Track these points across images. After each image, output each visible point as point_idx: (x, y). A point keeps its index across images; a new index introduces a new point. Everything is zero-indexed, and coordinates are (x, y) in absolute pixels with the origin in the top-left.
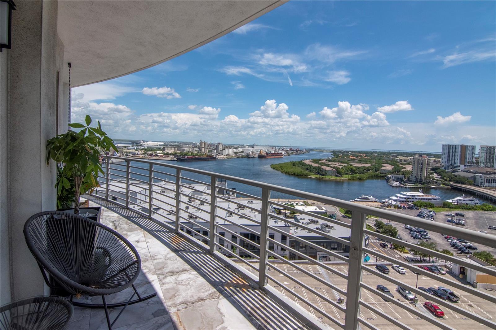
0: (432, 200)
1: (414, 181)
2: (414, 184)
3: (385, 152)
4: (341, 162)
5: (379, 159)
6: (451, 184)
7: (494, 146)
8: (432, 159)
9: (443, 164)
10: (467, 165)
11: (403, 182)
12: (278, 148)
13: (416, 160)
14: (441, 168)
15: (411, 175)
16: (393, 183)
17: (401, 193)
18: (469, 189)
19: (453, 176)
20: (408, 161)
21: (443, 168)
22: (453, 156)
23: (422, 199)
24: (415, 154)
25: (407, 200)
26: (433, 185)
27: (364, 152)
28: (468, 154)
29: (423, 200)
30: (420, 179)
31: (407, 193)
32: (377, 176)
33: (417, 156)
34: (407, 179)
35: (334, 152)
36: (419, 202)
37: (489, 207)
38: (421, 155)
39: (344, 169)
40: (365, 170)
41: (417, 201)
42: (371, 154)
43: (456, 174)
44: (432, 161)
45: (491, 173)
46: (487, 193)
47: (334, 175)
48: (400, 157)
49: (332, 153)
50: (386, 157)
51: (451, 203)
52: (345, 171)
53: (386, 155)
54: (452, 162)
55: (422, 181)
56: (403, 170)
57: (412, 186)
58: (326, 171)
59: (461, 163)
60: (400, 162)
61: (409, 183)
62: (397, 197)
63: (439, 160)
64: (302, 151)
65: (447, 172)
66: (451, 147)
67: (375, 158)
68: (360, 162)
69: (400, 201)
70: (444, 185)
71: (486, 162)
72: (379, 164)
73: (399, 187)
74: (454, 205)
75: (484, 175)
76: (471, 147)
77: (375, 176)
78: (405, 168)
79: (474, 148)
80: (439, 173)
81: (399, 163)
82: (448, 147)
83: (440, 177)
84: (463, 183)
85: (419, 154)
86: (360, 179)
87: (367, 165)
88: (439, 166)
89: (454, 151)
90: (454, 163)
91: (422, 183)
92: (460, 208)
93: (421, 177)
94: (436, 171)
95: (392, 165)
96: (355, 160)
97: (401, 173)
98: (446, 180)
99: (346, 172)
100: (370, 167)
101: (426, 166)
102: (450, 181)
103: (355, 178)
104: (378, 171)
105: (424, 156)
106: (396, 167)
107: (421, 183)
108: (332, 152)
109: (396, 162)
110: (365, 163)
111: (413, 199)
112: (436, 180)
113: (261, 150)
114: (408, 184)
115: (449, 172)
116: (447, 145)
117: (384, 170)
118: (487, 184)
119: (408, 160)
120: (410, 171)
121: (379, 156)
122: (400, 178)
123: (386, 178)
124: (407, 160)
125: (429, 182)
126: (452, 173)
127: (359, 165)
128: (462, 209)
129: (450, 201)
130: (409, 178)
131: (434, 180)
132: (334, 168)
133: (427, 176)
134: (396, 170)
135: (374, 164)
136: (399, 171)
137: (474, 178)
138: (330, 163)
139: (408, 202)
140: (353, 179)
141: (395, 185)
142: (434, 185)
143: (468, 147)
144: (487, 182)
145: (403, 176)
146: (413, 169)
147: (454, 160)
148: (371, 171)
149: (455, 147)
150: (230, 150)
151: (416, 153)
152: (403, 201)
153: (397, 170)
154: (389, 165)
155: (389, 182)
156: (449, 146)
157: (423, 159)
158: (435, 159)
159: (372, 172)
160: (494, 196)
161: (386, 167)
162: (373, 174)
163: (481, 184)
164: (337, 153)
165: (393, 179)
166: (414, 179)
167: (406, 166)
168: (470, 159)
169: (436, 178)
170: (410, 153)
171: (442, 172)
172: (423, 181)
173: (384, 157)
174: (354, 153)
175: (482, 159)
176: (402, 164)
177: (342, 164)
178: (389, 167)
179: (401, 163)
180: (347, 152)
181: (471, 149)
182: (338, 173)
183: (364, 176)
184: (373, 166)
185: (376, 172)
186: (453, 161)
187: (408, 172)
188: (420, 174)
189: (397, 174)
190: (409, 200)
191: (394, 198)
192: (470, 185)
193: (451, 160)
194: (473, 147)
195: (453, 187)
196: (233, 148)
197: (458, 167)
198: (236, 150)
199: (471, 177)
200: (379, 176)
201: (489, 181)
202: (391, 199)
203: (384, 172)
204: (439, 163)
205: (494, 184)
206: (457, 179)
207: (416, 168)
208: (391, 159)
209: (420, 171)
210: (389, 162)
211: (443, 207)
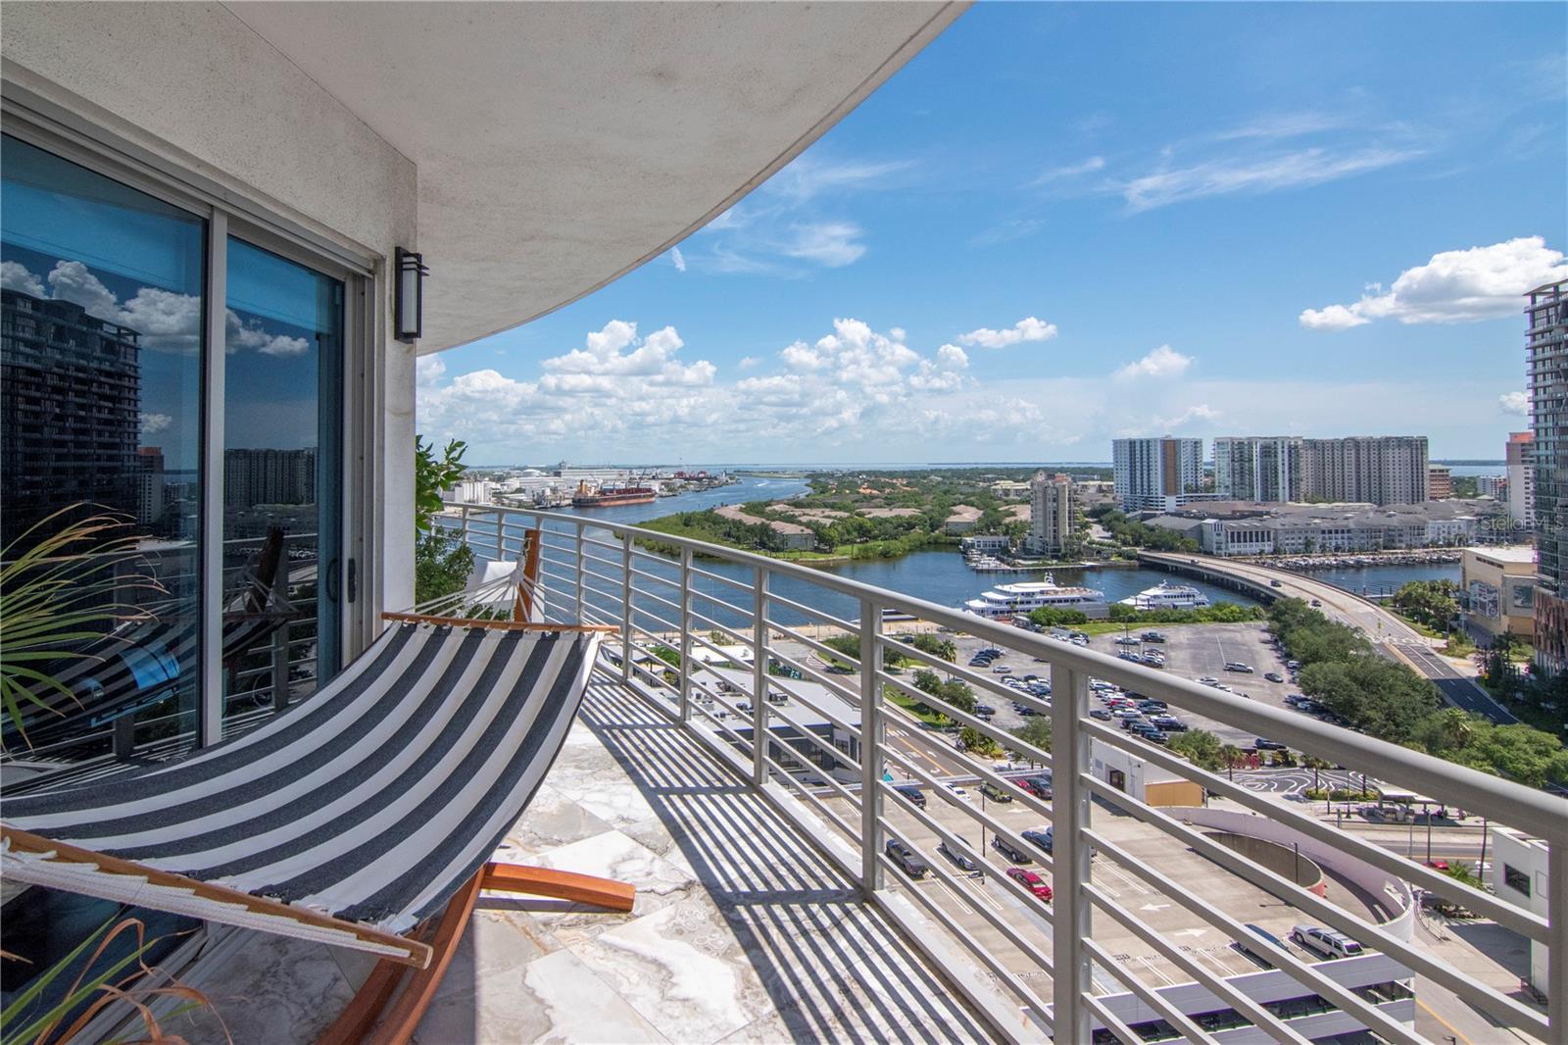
0: (1082, 603)
1: (1037, 551)
2: (1038, 559)
3: (964, 471)
4: (833, 507)
5: (946, 493)
6: (1139, 552)
7: (1249, 438)
8: (1092, 483)
9: (1120, 497)
10: (1185, 497)
11: (1008, 556)
12: (641, 472)
13: (1041, 489)
14: (1114, 509)
15: (1030, 534)
16: (980, 562)
17: (997, 587)
18: (1183, 563)
19: (1143, 531)
20: (1025, 493)
21: (1121, 510)
22: (1145, 472)
23: (1053, 601)
25: (1011, 607)
26: (1089, 560)
27: (904, 472)
28: (1183, 464)
29: (1056, 604)
30: (1055, 545)
32: (936, 543)
33: (1040, 478)
34: (1019, 546)
35: (816, 478)
36: (1045, 610)
37: (1232, 612)
38: (1051, 473)
39: (840, 528)
40: (899, 526)
41: (1039, 609)
42: (925, 478)
43: (1150, 522)
44: (1092, 491)
45: (1243, 516)
46: (1230, 571)
47: (810, 547)
48: (1004, 482)
49: (809, 481)
50: (964, 484)
51: (1131, 608)
52: (842, 535)
53: (967, 478)
54: (1142, 490)
55: (1059, 551)
56: (1007, 520)
57: (1037, 565)
58: (785, 539)
59: (1167, 492)
60: (1004, 497)
61: (1025, 559)
62: (983, 599)
63: (1110, 485)
64: (716, 478)
65: (1129, 519)
66: (1138, 444)
67: (934, 489)
68: (889, 502)
69: (995, 612)
70: (1120, 559)
71: (1234, 484)
72: (942, 506)
73: (995, 570)
74: (1140, 611)
75: (1226, 522)
76: (1189, 444)
77: (930, 543)
78: (1014, 514)
79: (1197, 444)
80: (1107, 524)
81: (1000, 499)
82: (1128, 445)
83: (1109, 534)
84: (1171, 549)
85: (1047, 470)
86: (886, 556)
87: (907, 513)
88: (1109, 504)
89: (1145, 456)
90: (1149, 490)
91: (1060, 554)
92: (1155, 620)
93: (1054, 537)
95: (978, 508)
96: (873, 497)
97: (1002, 529)
98: (1125, 543)
99: (846, 537)
100: (916, 517)
101: (1067, 505)
102: (1137, 544)
103: (871, 554)
104: (940, 526)
105: (1061, 477)
106: (990, 511)
107: (1056, 555)
108: (807, 477)
109: (991, 498)
110: (903, 507)
111: (1029, 602)
112: (1097, 543)
113: (582, 481)
114: (1020, 561)
115: (1134, 518)
116: (1125, 441)
117: (957, 524)
118: (1234, 548)
119: (1027, 490)
120: (1026, 521)
121: (944, 483)
122: (1000, 546)
123: (962, 548)
124: (1023, 490)
125: (1079, 552)
126: (1142, 520)
127: (884, 513)
128: (1162, 621)
129: (1130, 601)
130: (1024, 544)
131: (1094, 545)
132: (808, 525)
133: (1073, 534)
135: (929, 507)
136: (996, 525)
137: (1199, 532)
138: (797, 512)
139: (1016, 612)
140: (865, 557)
141: (985, 567)
142: (1095, 560)
143: (1182, 445)
144: (1233, 541)
145: (1009, 537)
146: (1033, 517)
147: (1149, 482)
148: (917, 529)
149: (1149, 446)
150: (479, 486)
151: (1039, 469)
152: (999, 612)
153: (989, 524)
154: (970, 508)
155: (969, 560)
156: (1132, 443)
157: (1057, 485)
158: (1099, 482)
159: (921, 532)
161: (961, 514)
162: (925, 539)
163: (1219, 548)
164: (822, 479)
165: (980, 550)
166: (1037, 547)
167: (1018, 508)
168: (1190, 478)
169: (1097, 540)
171: (1117, 519)
172: (1063, 551)
173: (959, 484)
174: (876, 478)
175: (1223, 477)
176: (1007, 503)
177: (834, 514)
178: (969, 515)
179: (1006, 501)
180: (852, 474)
181: (1189, 448)
182: (821, 540)
183: (896, 545)
184: (924, 513)
185: (932, 532)
186: (1145, 487)
187: (1021, 527)
188: (1051, 528)
189: (992, 534)
190: (1018, 607)
191: (977, 604)
192: (1190, 551)
193: (1138, 483)
195: (1144, 561)
196: (490, 480)
197: (1159, 504)
198: (498, 486)
199: (1191, 530)
200: (942, 543)
201: (1238, 537)
202: (969, 608)
203: (954, 529)
204: (1111, 496)
205: (1251, 546)
206: (1154, 538)
207: (1040, 513)
208: (977, 491)
209: (1052, 521)
210: (972, 498)
211: (1111, 621)
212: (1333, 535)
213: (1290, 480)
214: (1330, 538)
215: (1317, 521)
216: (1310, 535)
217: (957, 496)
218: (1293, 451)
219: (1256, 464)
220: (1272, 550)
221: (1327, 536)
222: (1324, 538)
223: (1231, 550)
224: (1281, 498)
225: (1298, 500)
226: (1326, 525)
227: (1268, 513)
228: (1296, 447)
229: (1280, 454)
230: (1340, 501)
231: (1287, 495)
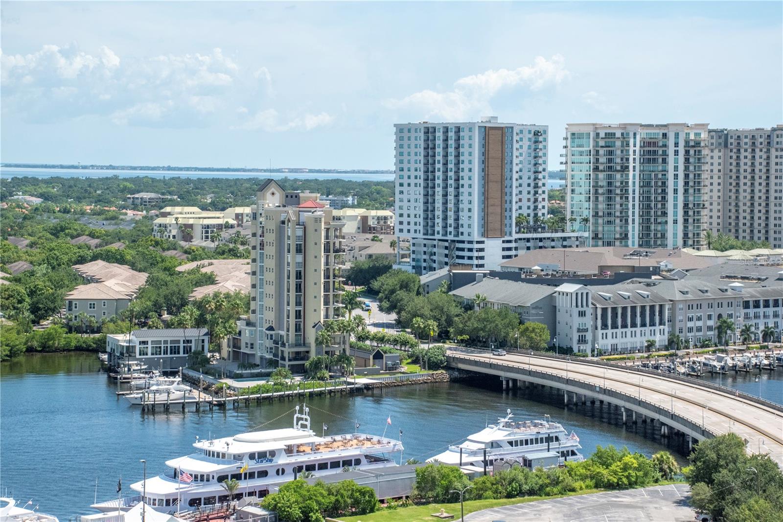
0: (365, 466)
1: (262, 358)
2: (268, 375)
3: (90, 182)
5: (56, 232)
6: (449, 353)
7: (624, 126)
8: (349, 212)
10: (516, 241)
11: (206, 373)
13: (272, 225)
14: (395, 267)
15: (249, 324)
16: (146, 387)
17: (197, 445)
18: (530, 373)
19: (454, 310)
20: (225, 234)
21: (406, 267)
23: (310, 468)
24: (264, 185)
25: (231, 488)
26: (362, 375)
28: (515, 176)
29: (317, 474)
30: (297, 345)
31: (229, 440)
33: (272, 201)
34: (225, 350)
36: (298, 488)
37: (625, 468)
38: (292, 192)
41: (287, 488)
43: (466, 292)
44: (350, 228)
45: (619, 278)
48: (178, 209)
50: (95, 213)
51: (454, 469)
53: (98, 201)
54: (445, 227)
55: (305, 356)
56: (200, 293)
57: (258, 390)
59: (486, 231)
60: (183, 243)
61: (240, 378)
62: (175, 475)
63: (385, 218)
65: (427, 285)
66: (439, 135)
67: (28, 222)
69: (194, 502)
70: (416, 368)
71: (596, 215)
72: (54, 264)
73: (183, 405)
74: (471, 477)
75: (593, 290)
76: (527, 136)
77: (30, 350)
78: (210, 280)
79: (538, 136)
80: (387, 298)
82: (422, 135)
83: (393, 317)
84: (503, 344)
85: (282, 185)
88: (385, 257)
89: (451, 159)
90: (457, 228)
91: (307, 364)
92: (497, 494)
93: (298, 329)
94: (376, 285)
95: (133, 266)
97: (189, 314)
98: (423, 335)
101: (323, 260)
102: (443, 336)
104: (54, 310)
105: (307, 199)
106: (162, 276)
107: (300, 365)
109: (157, 243)
111: (263, 474)
112: (374, 338)
115: (436, 283)
116: (416, 128)
117: (92, 304)
118: (606, 340)
119: (228, 226)
120: (239, 296)
121: (49, 211)
122: (187, 350)
123: (105, 357)
124: (220, 227)
125: (344, 358)
126: (450, 289)
128: (509, 496)
129: (449, 458)
130: (235, 344)
131: (368, 342)
133: (331, 319)
134: (161, 300)
136: (176, 304)
137: (550, 307)
139: (239, 496)
141: (161, 398)
143: (515, 138)
144: (605, 326)
145: (205, 330)
146: (254, 286)
147: (457, 211)
149: (458, 139)
151: (269, 181)
152: (209, 501)
154: (116, 268)
156: (429, 131)
157: (305, 216)
158: (360, 212)
159: (10, 323)
160: (640, 403)
161: (98, 281)
162: (20, 340)
163: (582, 340)
165: (147, 362)
166: (262, 352)
167: (218, 267)
168: (525, 204)
169: (373, 330)
170: (237, 181)
171: (405, 286)
172: (314, 357)
173: (83, 213)
175: (578, 201)
176: (192, 255)
178: (116, 284)
179: (186, 252)
181: (526, 143)
184: (17, 280)
185: (36, 322)
186: (451, 221)
187: (229, 308)
188: (292, 308)
189: (168, 325)
192: (535, 348)
193: (439, 213)
194: (537, 134)
195: (459, 370)
197: (475, 254)
199: (536, 306)
200: (57, 350)
201: (613, 318)
202: (140, 498)
203: (87, 315)
204: (387, 239)
205: (633, 335)
206: (474, 324)
207: (270, 276)
208: (127, 229)
209: (293, 294)
210: (115, 246)
211: (420, 501)
212: (761, 310)
213: (686, 205)
214: (756, 316)
215: (737, 284)
216: (725, 311)
217: (83, 239)
218: (693, 149)
219: (633, 176)
220: (666, 337)
221: (751, 311)
222: (747, 317)
223: (601, 344)
224: (670, 241)
225: (696, 246)
226: (750, 291)
227: (657, 271)
228: (698, 144)
229: (671, 159)
230: (764, 246)
231: (680, 235)
